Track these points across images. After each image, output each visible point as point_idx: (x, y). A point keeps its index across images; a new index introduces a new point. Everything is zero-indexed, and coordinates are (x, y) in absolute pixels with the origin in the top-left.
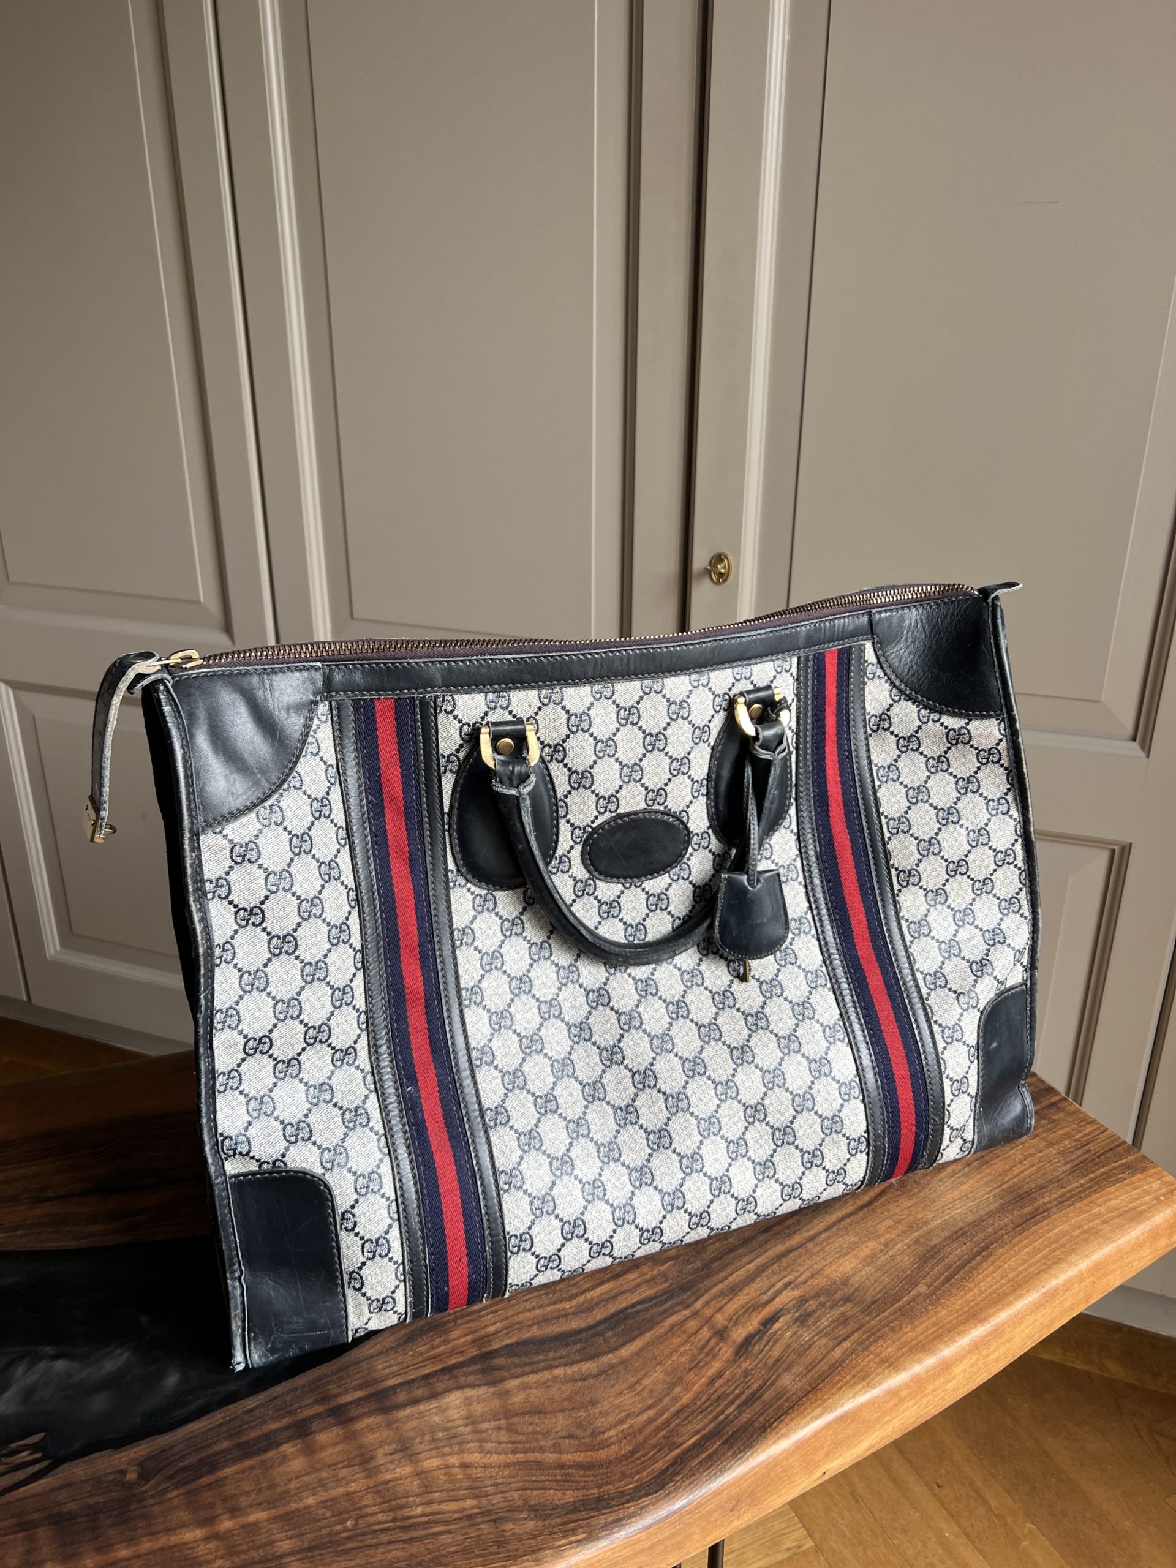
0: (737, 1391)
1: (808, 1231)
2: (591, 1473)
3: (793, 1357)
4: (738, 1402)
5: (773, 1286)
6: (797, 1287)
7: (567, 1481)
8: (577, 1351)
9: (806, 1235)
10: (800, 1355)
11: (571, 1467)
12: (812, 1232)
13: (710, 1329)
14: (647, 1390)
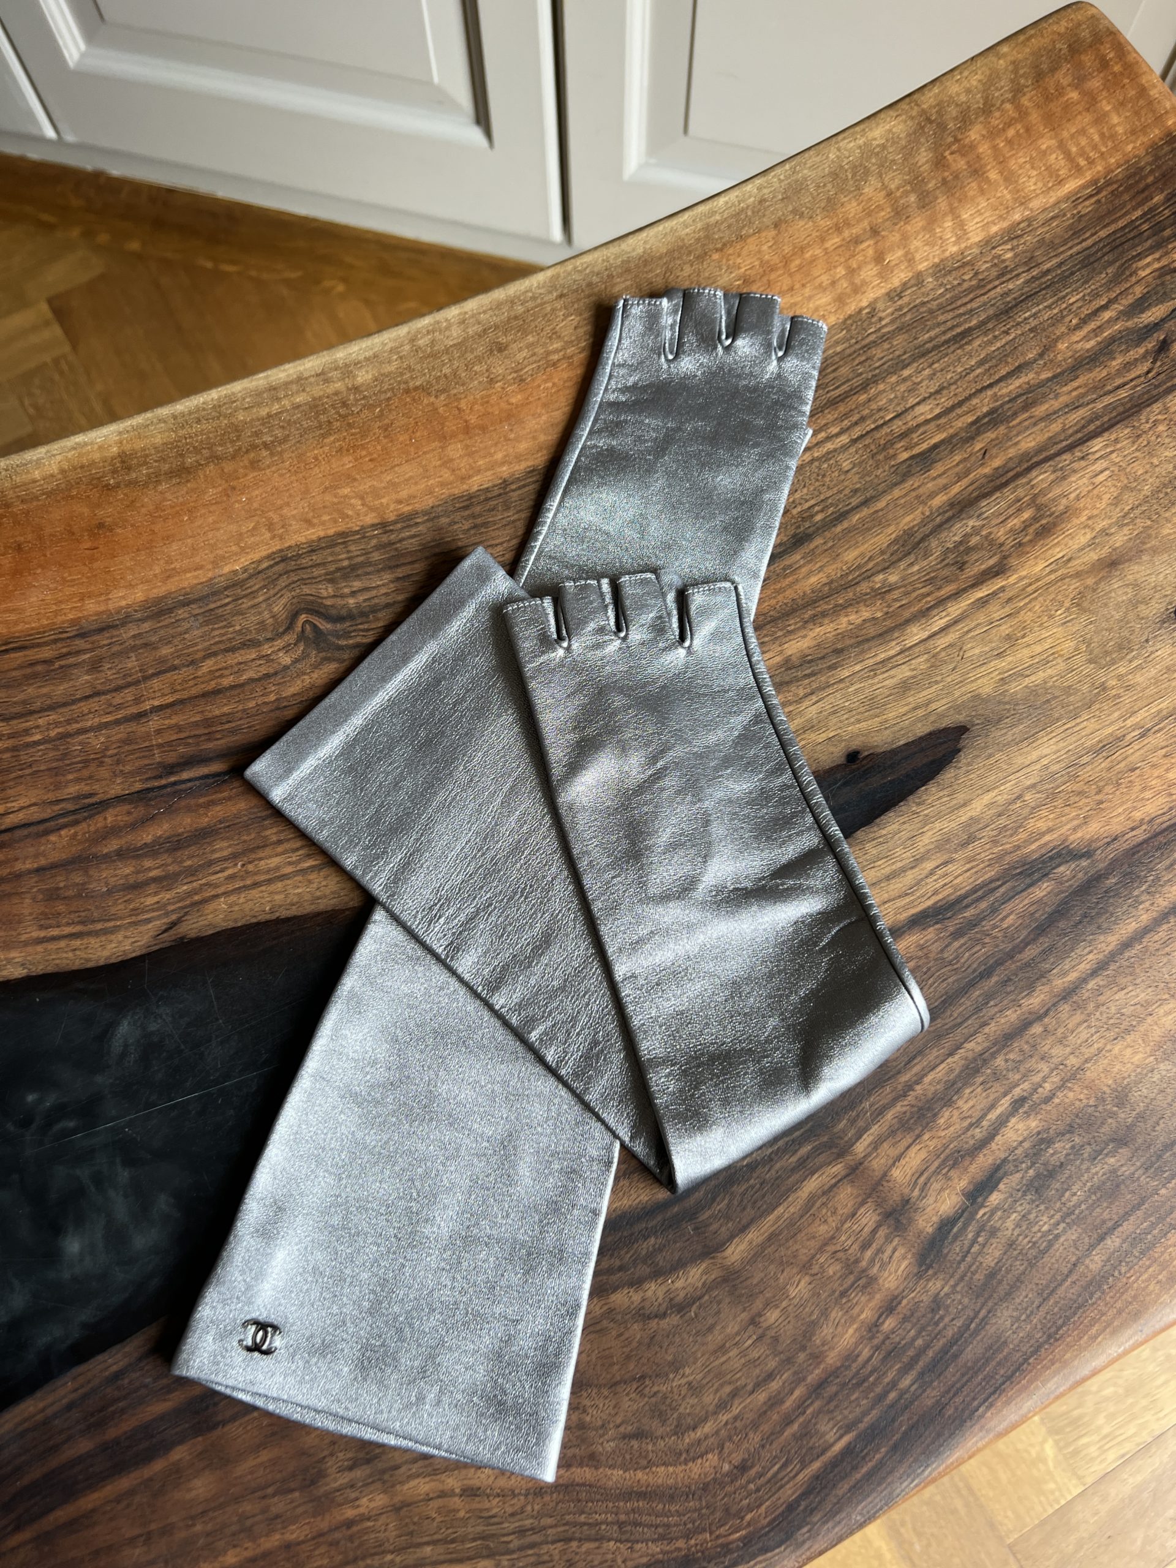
0: (919, 1342)
1: (1065, 974)
2: (673, 1508)
3: (1019, 1267)
4: (921, 1363)
5: (992, 1106)
6: (1035, 1109)
7: (636, 1524)
8: (650, 1255)
9: (1059, 983)
10: (1031, 1265)
11: (642, 1495)
12: (1073, 976)
13: (878, 1205)
14: (767, 1340)
